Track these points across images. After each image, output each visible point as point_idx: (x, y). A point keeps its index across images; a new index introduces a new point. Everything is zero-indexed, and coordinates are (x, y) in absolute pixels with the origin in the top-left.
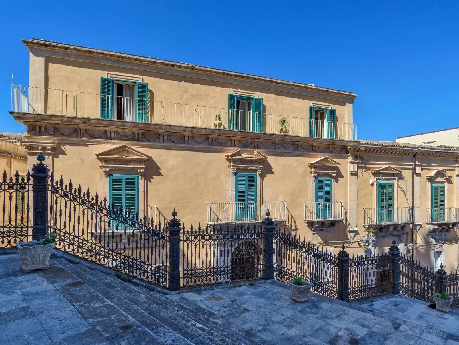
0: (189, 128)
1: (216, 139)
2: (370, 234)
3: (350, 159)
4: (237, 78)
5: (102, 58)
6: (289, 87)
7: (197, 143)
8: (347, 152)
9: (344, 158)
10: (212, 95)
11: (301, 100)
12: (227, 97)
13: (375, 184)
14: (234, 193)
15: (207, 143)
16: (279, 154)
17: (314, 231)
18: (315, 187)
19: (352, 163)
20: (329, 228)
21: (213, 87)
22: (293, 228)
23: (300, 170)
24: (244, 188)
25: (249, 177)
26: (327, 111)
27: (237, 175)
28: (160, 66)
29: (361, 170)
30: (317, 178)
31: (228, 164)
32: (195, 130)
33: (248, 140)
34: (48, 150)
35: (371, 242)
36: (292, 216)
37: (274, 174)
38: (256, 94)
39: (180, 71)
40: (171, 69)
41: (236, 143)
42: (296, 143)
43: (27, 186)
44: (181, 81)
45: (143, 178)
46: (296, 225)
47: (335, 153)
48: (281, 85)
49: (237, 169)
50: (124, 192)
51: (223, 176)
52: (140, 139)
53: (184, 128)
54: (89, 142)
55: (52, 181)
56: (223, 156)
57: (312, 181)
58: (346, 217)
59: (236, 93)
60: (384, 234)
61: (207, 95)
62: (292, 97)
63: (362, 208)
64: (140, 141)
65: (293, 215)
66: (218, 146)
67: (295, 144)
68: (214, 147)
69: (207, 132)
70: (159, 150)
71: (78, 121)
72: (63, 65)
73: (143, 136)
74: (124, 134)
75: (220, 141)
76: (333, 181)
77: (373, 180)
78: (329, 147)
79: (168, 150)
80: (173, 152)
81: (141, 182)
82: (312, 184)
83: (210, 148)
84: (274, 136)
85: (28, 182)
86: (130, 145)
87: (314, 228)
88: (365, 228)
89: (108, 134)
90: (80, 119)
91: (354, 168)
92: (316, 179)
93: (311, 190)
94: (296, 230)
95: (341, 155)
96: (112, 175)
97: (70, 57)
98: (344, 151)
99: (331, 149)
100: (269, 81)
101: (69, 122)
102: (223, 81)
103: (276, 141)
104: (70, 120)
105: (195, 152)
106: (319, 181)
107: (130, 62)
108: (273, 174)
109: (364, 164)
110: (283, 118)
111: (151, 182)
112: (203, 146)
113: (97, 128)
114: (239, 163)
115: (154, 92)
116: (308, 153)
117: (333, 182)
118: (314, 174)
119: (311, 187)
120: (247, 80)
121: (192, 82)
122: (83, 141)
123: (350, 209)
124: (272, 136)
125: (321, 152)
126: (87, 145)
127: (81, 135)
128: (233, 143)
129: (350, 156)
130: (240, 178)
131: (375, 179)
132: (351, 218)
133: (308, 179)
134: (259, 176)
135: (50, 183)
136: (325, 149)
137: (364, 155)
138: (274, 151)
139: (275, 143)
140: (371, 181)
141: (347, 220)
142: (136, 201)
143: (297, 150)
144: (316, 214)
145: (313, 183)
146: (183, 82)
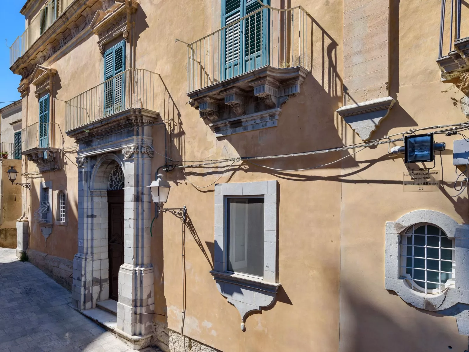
1: (92, 14)
24: (112, 73)
25: (116, 51)
36: (174, 103)
37: (148, 26)
46: (181, 124)
49: (104, 45)
50: (44, 114)
69: (76, 10)
70: (61, 60)
73: (53, 50)
79: (65, 56)
81: (50, 99)
83: (88, 32)
87: (212, 121)
94: (182, 133)
96: (40, 99)
108: (147, 29)
112: (82, 33)
114: (106, 34)
128: (104, 8)
130: (108, 58)
134: (128, 42)
141: (336, 73)
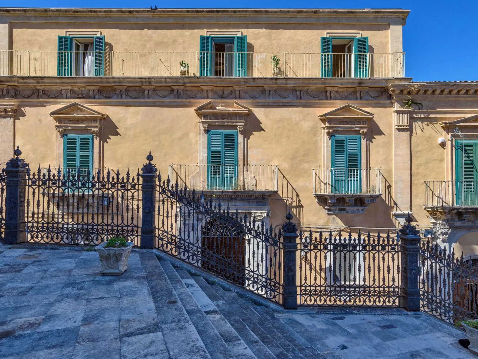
0: (145, 78)
1: (183, 90)
2: (438, 222)
3: (395, 107)
4: (211, 15)
5: (59, 16)
6: (288, 15)
7: (160, 97)
8: (390, 97)
9: (384, 106)
10: (181, 40)
11: (308, 31)
12: (198, 40)
13: (449, 144)
14: (206, 155)
15: (172, 96)
16: (271, 104)
17: (329, 210)
18: (330, 149)
19: (398, 112)
20: (357, 208)
21: (181, 30)
22: (294, 204)
23: (306, 125)
24: (220, 149)
25: (226, 135)
26: (354, 42)
27: (210, 133)
28: (119, 15)
29: (420, 123)
30: (335, 136)
31: (199, 120)
32: (153, 80)
33: (225, 89)
34: (10, 112)
35: (439, 235)
36: (292, 187)
37: (264, 131)
38: (239, 32)
39: (142, 17)
40: (131, 17)
41: (209, 94)
42: (297, 88)
43: (137, 186)
44: (143, 29)
45: (98, 138)
46: (300, 201)
47: (368, 100)
48: (275, 15)
49: (209, 125)
50: (78, 153)
51: (192, 135)
52: (97, 96)
53: (140, 80)
54: (46, 102)
55: (160, 181)
56: (191, 111)
57: (325, 140)
58: (390, 193)
59: (211, 33)
60: (470, 224)
61: (175, 41)
62: (294, 29)
63: (423, 181)
64: (96, 99)
65: (294, 187)
66: (186, 99)
67: (296, 91)
68: (180, 101)
69: (169, 83)
70: (116, 107)
71: (31, 81)
72: (25, 29)
73: (99, 93)
74: (81, 92)
75: (188, 93)
76: (362, 139)
77: (445, 137)
78: (355, 92)
79: (126, 107)
80: (132, 109)
81: (96, 142)
82: (325, 144)
83: (176, 102)
84: (260, 81)
85: (138, 182)
86: (86, 103)
87: (328, 206)
88: (428, 211)
89: (64, 94)
90: (33, 78)
91: (405, 120)
92: (331, 136)
93: (324, 153)
94: (300, 206)
95: (378, 102)
96: (67, 135)
97: (30, 20)
98: (385, 96)
99: (358, 94)
100: (255, 11)
101: (24, 83)
102: (194, 21)
103: (265, 87)
104: (25, 81)
105: (158, 108)
106: (337, 140)
107: (87, 16)
108: (262, 132)
109: (424, 113)
110: (273, 56)
111: (107, 143)
112: (167, 100)
113: (54, 88)
114: (212, 118)
115: (113, 45)
116: (319, 101)
117: (364, 142)
118: (328, 130)
119: (324, 148)
120: (225, 15)
121: (156, 28)
122: (41, 102)
123: (396, 183)
124: (256, 81)
125: (340, 99)
126: (44, 106)
127: (39, 96)
128: (205, 94)
129: (396, 103)
130: (213, 137)
131: (449, 136)
132: (399, 195)
133: (320, 138)
134: (241, 134)
135: (157, 183)
136: (350, 95)
137: (424, 100)
138: (264, 101)
139: (265, 91)
140: (440, 140)
141: (391, 197)
142: (90, 163)
143: (300, 98)
144: (332, 186)
145: (327, 143)
146: (146, 30)
